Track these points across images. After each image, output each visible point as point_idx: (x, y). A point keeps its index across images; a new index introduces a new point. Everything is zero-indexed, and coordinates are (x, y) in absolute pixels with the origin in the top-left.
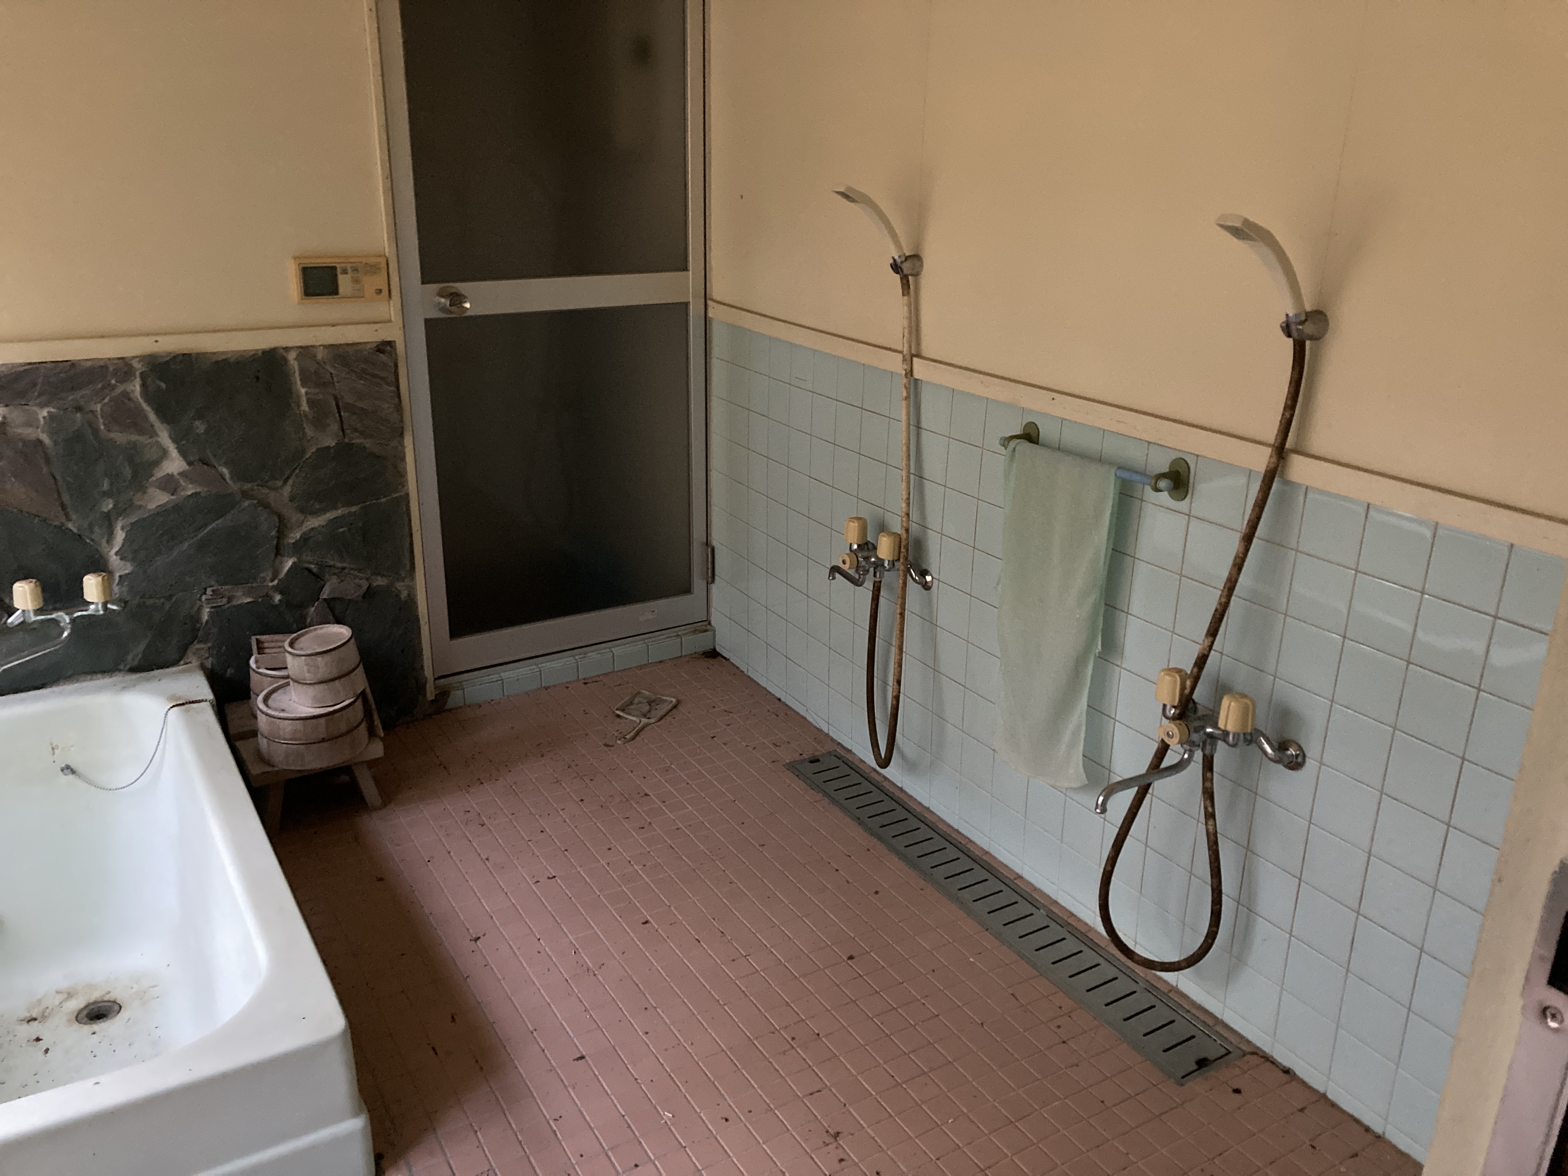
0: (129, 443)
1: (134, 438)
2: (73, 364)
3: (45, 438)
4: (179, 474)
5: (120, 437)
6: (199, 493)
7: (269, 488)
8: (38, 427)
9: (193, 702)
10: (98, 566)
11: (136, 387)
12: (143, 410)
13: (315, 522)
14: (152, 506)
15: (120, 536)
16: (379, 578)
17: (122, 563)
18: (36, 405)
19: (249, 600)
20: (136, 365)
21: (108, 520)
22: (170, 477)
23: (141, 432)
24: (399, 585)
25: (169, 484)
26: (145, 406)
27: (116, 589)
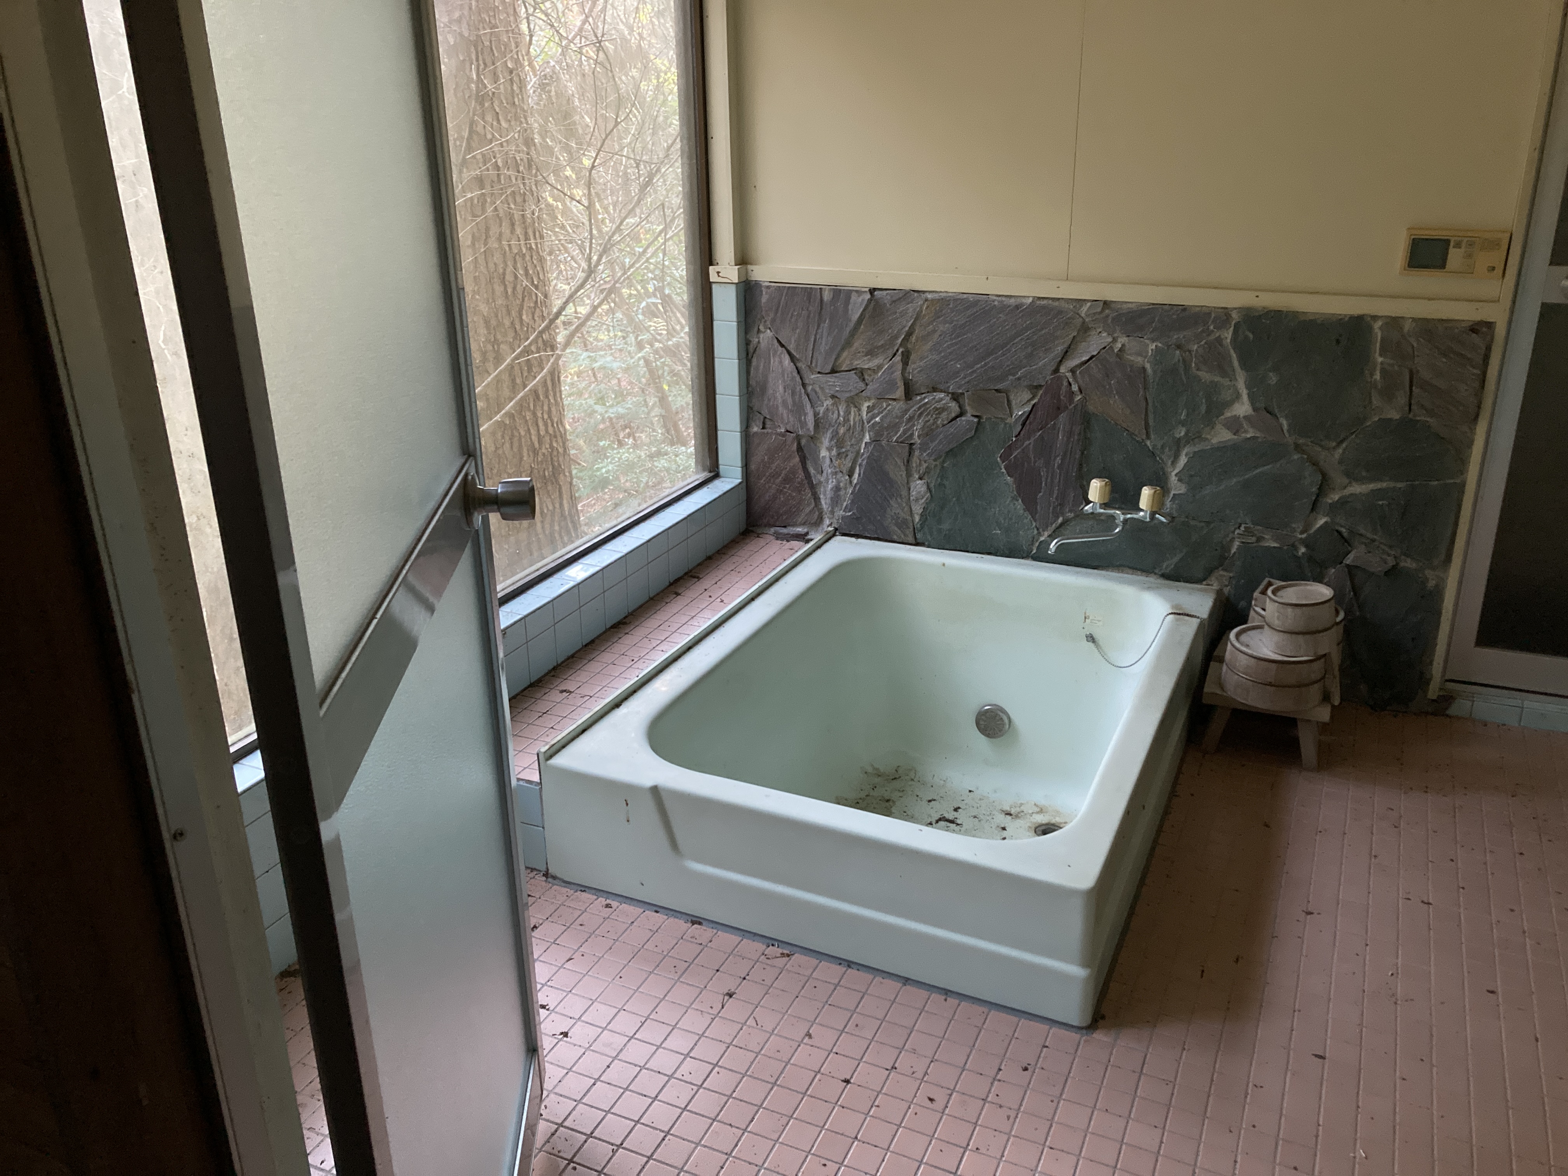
0: (1212, 382)
1: (1217, 379)
2: (1184, 308)
3: (1148, 366)
4: (1245, 417)
5: (1205, 376)
6: (1258, 437)
7: (1321, 446)
8: (1145, 357)
9: (1188, 615)
10: (1159, 481)
11: (1228, 335)
12: (1230, 356)
13: (1357, 489)
14: (1215, 441)
15: (1183, 460)
16: (1409, 560)
17: (1179, 484)
18: (1148, 339)
19: (1276, 545)
20: (1235, 316)
21: (1178, 445)
22: (1236, 418)
23: (1224, 373)
24: (1428, 573)
25: (1234, 425)
26: (1232, 352)
27: (1168, 504)
